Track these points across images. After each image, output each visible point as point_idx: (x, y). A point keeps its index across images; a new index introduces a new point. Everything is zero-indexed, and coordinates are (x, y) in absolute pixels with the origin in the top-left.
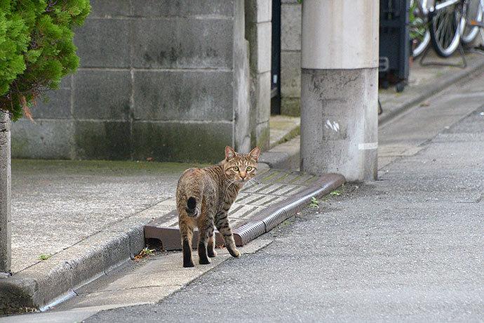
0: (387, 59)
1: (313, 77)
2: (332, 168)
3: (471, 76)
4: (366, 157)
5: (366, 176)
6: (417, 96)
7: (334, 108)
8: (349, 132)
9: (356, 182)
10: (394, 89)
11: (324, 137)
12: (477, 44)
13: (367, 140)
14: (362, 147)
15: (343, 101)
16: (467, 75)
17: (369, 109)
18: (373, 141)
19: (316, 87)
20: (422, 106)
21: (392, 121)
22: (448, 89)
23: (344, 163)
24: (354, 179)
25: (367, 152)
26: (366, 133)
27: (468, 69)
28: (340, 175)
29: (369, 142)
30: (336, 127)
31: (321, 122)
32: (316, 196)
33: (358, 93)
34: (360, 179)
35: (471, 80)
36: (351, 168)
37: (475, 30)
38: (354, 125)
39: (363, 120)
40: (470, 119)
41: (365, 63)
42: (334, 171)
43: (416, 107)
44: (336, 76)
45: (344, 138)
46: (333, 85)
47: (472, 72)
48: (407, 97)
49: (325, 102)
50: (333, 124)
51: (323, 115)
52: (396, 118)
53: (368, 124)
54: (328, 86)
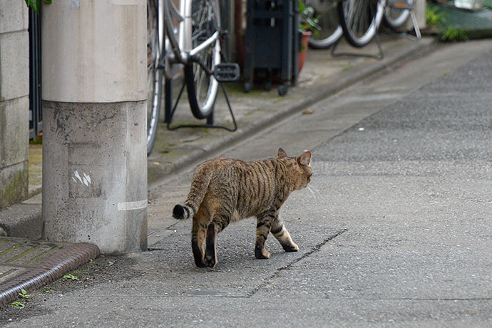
0: (237, 65)
1: (56, 113)
2: (82, 236)
3: (389, 69)
4: (129, 220)
5: (129, 246)
6: (302, 101)
7: (84, 155)
8: (105, 188)
9: (115, 255)
10: (275, 92)
11: (70, 193)
12: (409, 28)
13: (130, 197)
14: (123, 206)
15: (96, 145)
16: (384, 67)
17: (133, 157)
18: (139, 199)
19: (60, 126)
20: (304, 113)
21: (251, 139)
22: (351, 88)
23: (97, 228)
24: (112, 250)
25: (131, 213)
26: (128, 188)
27: (385, 61)
28: (93, 245)
29: (133, 200)
30: (87, 180)
31: (66, 174)
32: (27, 289)
33: (117, 135)
34: (121, 249)
35: (386, 73)
36: (108, 236)
37: (406, 13)
38: (112, 178)
39: (124, 172)
40: (340, 138)
41: (125, 95)
42: (85, 239)
43: (296, 115)
44: (86, 113)
45: (98, 196)
46: (82, 124)
47: (391, 64)
48: (287, 103)
49: (72, 146)
50: (82, 176)
51: (70, 164)
52: (260, 134)
53: (131, 176)
54: (76, 126)
